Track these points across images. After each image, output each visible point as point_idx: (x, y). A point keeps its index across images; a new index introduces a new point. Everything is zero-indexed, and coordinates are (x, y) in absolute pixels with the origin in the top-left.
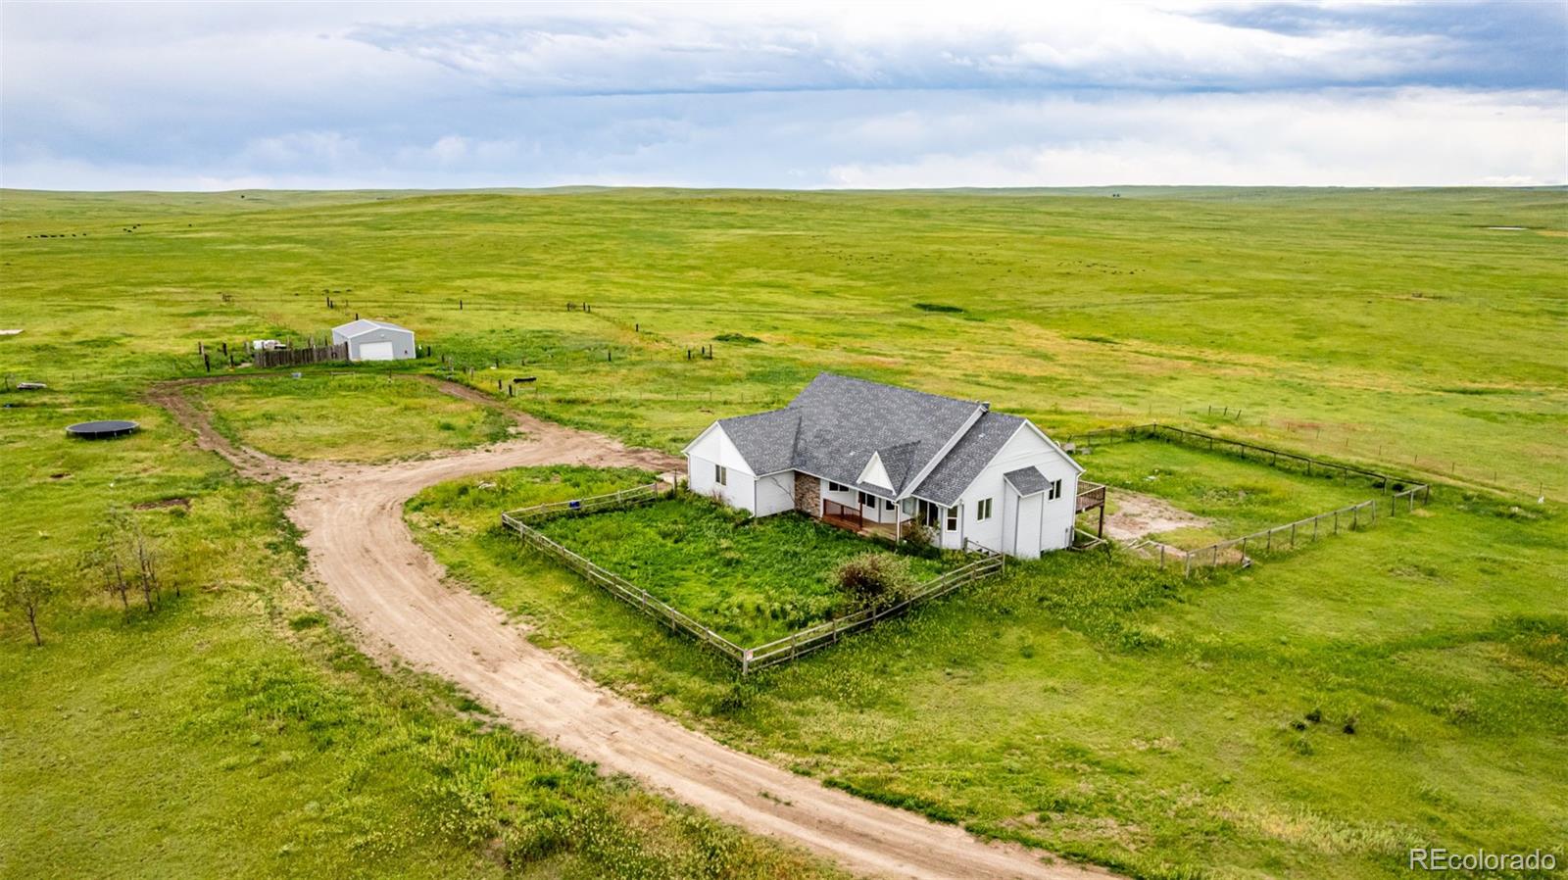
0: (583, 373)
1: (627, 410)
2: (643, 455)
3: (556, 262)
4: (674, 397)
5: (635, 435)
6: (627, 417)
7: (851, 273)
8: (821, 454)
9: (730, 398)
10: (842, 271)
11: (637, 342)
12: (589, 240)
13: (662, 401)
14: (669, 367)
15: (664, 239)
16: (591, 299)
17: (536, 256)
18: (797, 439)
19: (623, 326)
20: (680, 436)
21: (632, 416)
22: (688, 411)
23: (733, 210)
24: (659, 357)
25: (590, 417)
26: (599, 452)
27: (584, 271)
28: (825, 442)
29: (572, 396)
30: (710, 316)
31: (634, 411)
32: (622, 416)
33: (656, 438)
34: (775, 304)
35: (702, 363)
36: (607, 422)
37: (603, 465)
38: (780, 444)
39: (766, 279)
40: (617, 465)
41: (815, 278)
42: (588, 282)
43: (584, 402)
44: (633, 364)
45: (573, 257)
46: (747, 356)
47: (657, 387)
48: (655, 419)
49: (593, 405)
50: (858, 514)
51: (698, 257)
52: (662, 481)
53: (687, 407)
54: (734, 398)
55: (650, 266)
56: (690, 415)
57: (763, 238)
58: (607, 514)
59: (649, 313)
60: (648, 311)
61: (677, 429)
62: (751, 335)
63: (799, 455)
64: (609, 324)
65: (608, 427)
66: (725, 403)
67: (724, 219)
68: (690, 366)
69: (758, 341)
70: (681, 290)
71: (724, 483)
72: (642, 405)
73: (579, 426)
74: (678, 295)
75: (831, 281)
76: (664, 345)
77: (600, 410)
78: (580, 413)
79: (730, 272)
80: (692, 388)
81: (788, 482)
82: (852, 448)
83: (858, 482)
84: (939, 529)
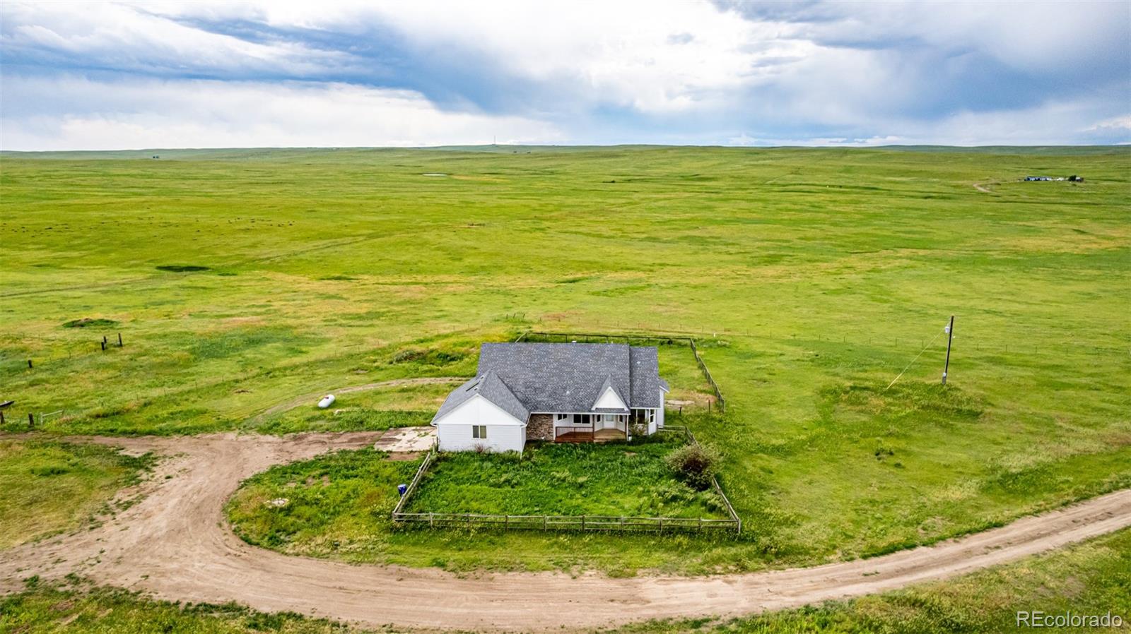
18: (513, 392)
28: (537, 390)
50: (585, 430)
63: (526, 402)
71: (482, 437)
82: (565, 389)
83: (593, 409)
84: (647, 423)
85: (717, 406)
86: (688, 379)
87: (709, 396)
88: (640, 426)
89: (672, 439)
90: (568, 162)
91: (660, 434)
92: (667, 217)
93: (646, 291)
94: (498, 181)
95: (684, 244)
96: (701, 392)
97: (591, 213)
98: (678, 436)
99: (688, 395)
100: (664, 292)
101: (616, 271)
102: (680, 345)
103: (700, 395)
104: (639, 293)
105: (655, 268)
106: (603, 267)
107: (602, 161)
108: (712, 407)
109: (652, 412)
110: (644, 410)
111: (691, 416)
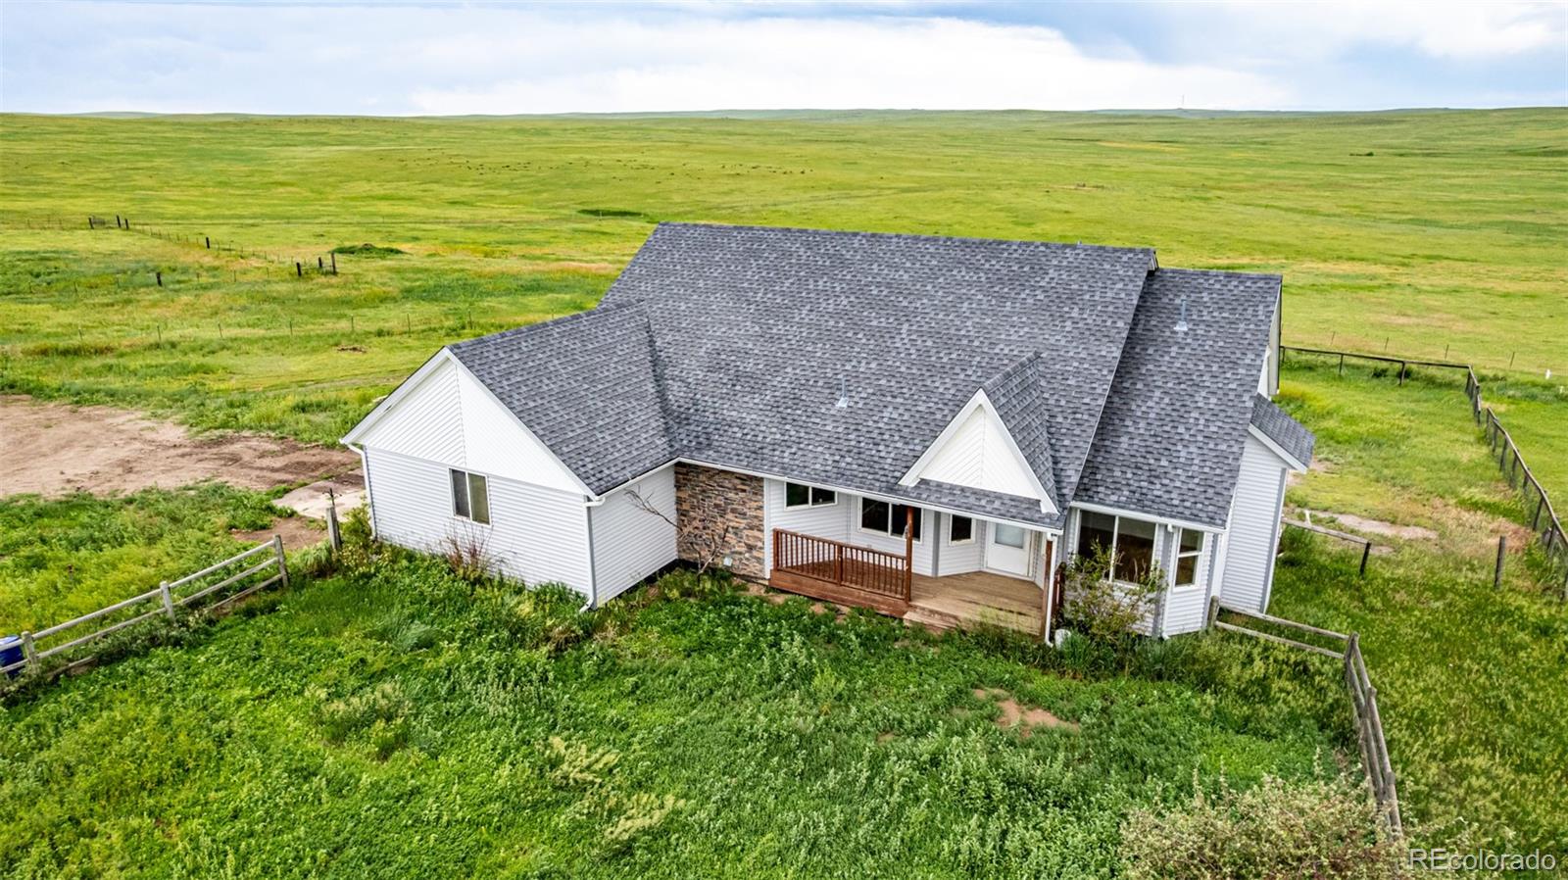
0: (107, 305)
1: (195, 359)
2: (237, 447)
3: (80, 180)
4: (286, 331)
5: (211, 405)
6: (195, 371)
7: (488, 183)
8: (748, 412)
9: (386, 326)
10: (475, 180)
11: (208, 260)
12: (131, 158)
13: (263, 338)
14: (268, 288)
15: (239, 156)
16: (133, 216)
17: (46, 174)
18: (658, 379)
19: (186, 243)
20: (313, 398)
21: (207, 370)
22: (314, 350)
23: (325, 130)
24: (250, 277)
25: (111, 378)
26: (123, 453)
27: (123, 190)
28: (742, 381)
29: (75, 341)
30: (318, 229)
31: (209, 360)
32: (185, 370)
33: (263, 408)
34: (402, 215)
35: (323, 280)
36: (149, 385)
37: (132, 487)
38: (625, 397)
39: (382, 192)
40: (168, 482)
41: (446, 189)
42: (126, 200)
43: (100, 351)
44: (205, 288)
45: (107, 175)
46: (390, 269)
47: (252, 318)
48: (252, 370)
49: (122, 355)
50: (900, 565)
51: (286, 173)
52: (292, 515)
53: (314, 343)
54: (393, 324)
55: (221, 184)
56: (322, 358)
57: (367, 154)
58: (124, 668)
59: (225, 229)
60: (225, 227)
61: (301, 384)
62: (386, 246)
63: (683, 420)
64: (159, 242)
65: (149, 395)
66: (380, 334)
67: (315, 138)
68: (302, 286)
69: (398, 252)
70: (269, 205)
71: (482, 517)
72: (223, 348)
73: (80, 398)
74: (267, 211)
75: (467, 191)
76: (254, 262)
77: (135, 363)
78: (88, 372)
79: (335, 187)
80: (315, 316)
81: (661, 492)
82: (834, 389)
83: (909, 480)
84: (1157, 587)
85: (1533, 565)
86: (1431, 464)
87: (1506, 525)
88: (1120, 592)
89: (1263, 683)
90: (1295, 131)
91: (1208, 646)
92: (1464, 197)
93: (1382, 294)
94: (1167, 149)
95: (1496, 233)
96: (1475, 506)
97: (1311, 186)
98: (1302, 672)
99: (1418, 509)
100: (1421, 297)
101: (1325, 261)
102: (1431, 382)
103: (1466, 516)
104: (1362, 294)
105: (1414, 262)
106: (1298, 252)
107: (1357, 129)
108: (1510, 565)
109: (1191, 540)
110: (1152, 526)
111: (1406, 583)
